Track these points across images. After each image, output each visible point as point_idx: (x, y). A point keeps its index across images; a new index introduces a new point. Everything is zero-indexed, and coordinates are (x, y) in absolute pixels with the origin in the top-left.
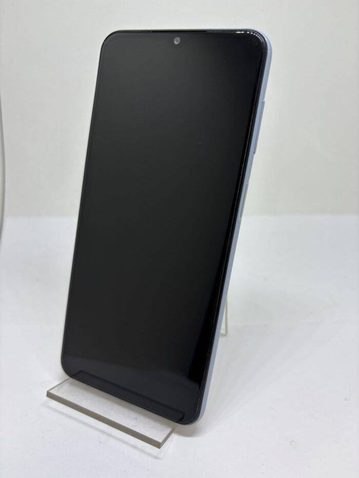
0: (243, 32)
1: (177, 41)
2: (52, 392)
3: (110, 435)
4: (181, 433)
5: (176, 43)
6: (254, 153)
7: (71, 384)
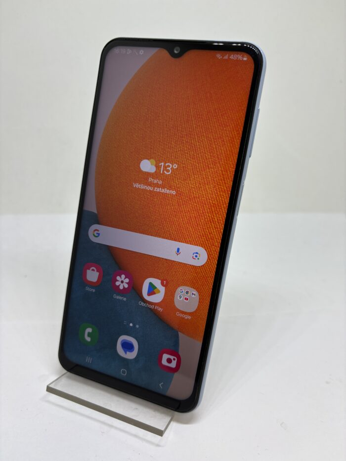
0: (240, 45)
1: (177, 51)
2: (51, 386)
3: (111, 426)
4: (179, 421)
5: (176, 52)
6: (250, 157)
7: (69, 377)
